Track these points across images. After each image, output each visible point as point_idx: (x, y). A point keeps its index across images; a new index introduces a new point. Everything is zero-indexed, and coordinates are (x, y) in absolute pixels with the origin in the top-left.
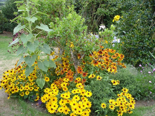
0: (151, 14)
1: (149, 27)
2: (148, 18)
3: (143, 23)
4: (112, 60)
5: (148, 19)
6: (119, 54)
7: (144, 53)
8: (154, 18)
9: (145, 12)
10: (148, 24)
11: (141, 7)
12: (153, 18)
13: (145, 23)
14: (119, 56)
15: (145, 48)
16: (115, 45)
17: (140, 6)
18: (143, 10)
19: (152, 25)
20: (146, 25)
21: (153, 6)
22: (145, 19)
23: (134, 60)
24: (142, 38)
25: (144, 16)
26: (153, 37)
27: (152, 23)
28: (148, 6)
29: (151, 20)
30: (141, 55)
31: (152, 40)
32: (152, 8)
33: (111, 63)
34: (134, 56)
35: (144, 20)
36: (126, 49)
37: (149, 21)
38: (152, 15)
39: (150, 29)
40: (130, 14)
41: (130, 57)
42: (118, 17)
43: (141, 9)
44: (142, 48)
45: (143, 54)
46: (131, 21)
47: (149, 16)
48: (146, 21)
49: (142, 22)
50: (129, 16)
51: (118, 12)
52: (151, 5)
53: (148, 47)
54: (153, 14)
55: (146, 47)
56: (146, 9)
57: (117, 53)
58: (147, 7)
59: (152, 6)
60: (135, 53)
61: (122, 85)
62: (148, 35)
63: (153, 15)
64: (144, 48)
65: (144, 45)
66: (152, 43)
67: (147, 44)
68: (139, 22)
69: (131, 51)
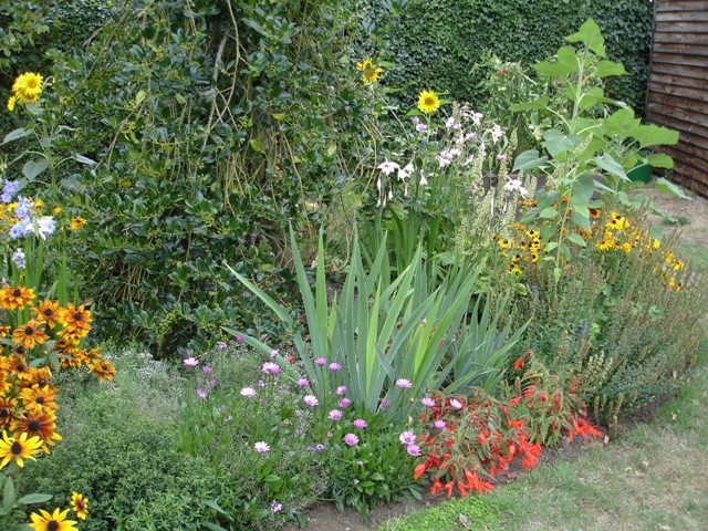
0: (201, 60)
1: (201, 128)
2: (187, 81)
3: (166, 112)
4: (20, 356)
5: (192, 86)
6: (56, 305)
7: (198, 275)
8: (219, 78)
9: (170, 47)
10: (195, 113)
11: (143, 26)
12: (215, 77)
13: (179, 107)
14: (61, 320)
15: (199, 243)
16: (27, 258)
17: (141, 18)
18: (159, 42)
19: (216, 117)
20: (185, 122)
21: (206, 17)
22: (178, 91)
23: (151, 316)
24: (175, 195)
25: (170, 73)
26: (232, 179)
27: (215, 105)
28: (182, 13)
29: (207, 93)
30: (183, 283)
31: (227, 196)
32: (204, 28)
33: (20, 376)
34: (149, 295)
35: (173, 95)
36: (97, 261)
37: (198, 96)
38: (207, 63)
39: (210, 141)
40: (89, 65)
41: (127, 302)
42: (32, 84)
43: (149, 33)
44: (184, 243)
45: (192, 278)
46: (105, 101)
47: (194, 70)
48: (181, 99)
49: (161, 105)
50: (89, 79)
51: (38, 54)
52: (195, 10)
53: (215, 236)
54: (214, 59)
55: (200, 238)
56: (173, 35)
57: (47, 304)
58: (179, 20)
59: (202, 13)
60: (152, 277)
61: (106, 508)
62: (205, 171)
63: (213, 66)
64: (192, 244)
65: (190, 227)
66: (231, 215)
67: (203, 223)
68: (147, 107)
69: (126, 266)
